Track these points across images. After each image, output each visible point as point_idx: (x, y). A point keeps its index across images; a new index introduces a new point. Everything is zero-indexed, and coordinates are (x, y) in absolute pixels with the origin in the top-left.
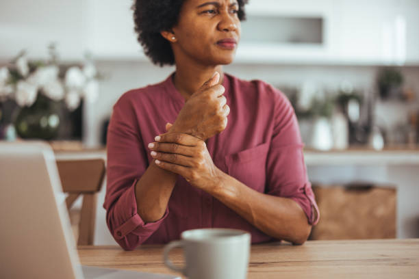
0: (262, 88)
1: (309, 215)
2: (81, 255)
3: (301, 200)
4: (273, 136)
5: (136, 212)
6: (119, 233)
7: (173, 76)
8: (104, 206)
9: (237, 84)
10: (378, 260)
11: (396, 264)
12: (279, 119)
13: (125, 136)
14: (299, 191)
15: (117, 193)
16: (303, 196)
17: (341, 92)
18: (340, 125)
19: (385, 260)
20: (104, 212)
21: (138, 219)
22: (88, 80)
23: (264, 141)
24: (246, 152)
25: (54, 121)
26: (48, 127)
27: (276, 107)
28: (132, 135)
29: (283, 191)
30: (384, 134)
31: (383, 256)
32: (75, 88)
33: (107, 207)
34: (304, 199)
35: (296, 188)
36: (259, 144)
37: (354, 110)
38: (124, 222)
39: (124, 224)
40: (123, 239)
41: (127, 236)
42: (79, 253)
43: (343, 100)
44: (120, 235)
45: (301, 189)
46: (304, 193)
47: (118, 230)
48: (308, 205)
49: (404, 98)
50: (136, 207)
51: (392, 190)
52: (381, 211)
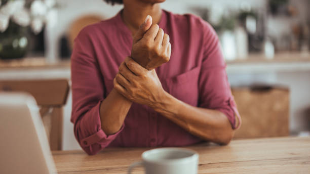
0: (193, 21)
1: (233, 121)
2: (56, 161)
3: (227, 111)
4: (203, 60)
5: (100, 127)
6: (85, 143)
7: (121, 12)
8: (72, 121)
9: (173, 18)
10: (290, 159)
11: (304, 163)
12: (207, 46)
13: (86, 63)
14: (225, 104)
15: (83, 110)
16: (228, 107)
17: (241, 10)
18: (241, 37)
19: (295, 158)
20: (72, 125)
21: (102, 133)
22: (48, 10)
23: (196, 65)
24: (183, 76)
25: (23, 42)
26: (19, 47)
27: (205, 36)
28: (91, 63)
29: (212, 103)
30: (274, 42)
31: (292, 154)
32: (38, 16)
33: (75, 121)
34: (228, 110)
35: (223, 101)
36: (193, 68)
37: (251, 25)
38: (90, 135)
39: (90, 137)
40: (89, 147)
41: (92, 145)
42: (54, 159)
43: (243, 17)
44: (87, 144)
45: (226, 102)
46: (229, 105)
47: (83, 140)
48: (232, 115)
49: (289, 14)
50: (100, 124)
51: (286, 90)
52: (278, 106)
